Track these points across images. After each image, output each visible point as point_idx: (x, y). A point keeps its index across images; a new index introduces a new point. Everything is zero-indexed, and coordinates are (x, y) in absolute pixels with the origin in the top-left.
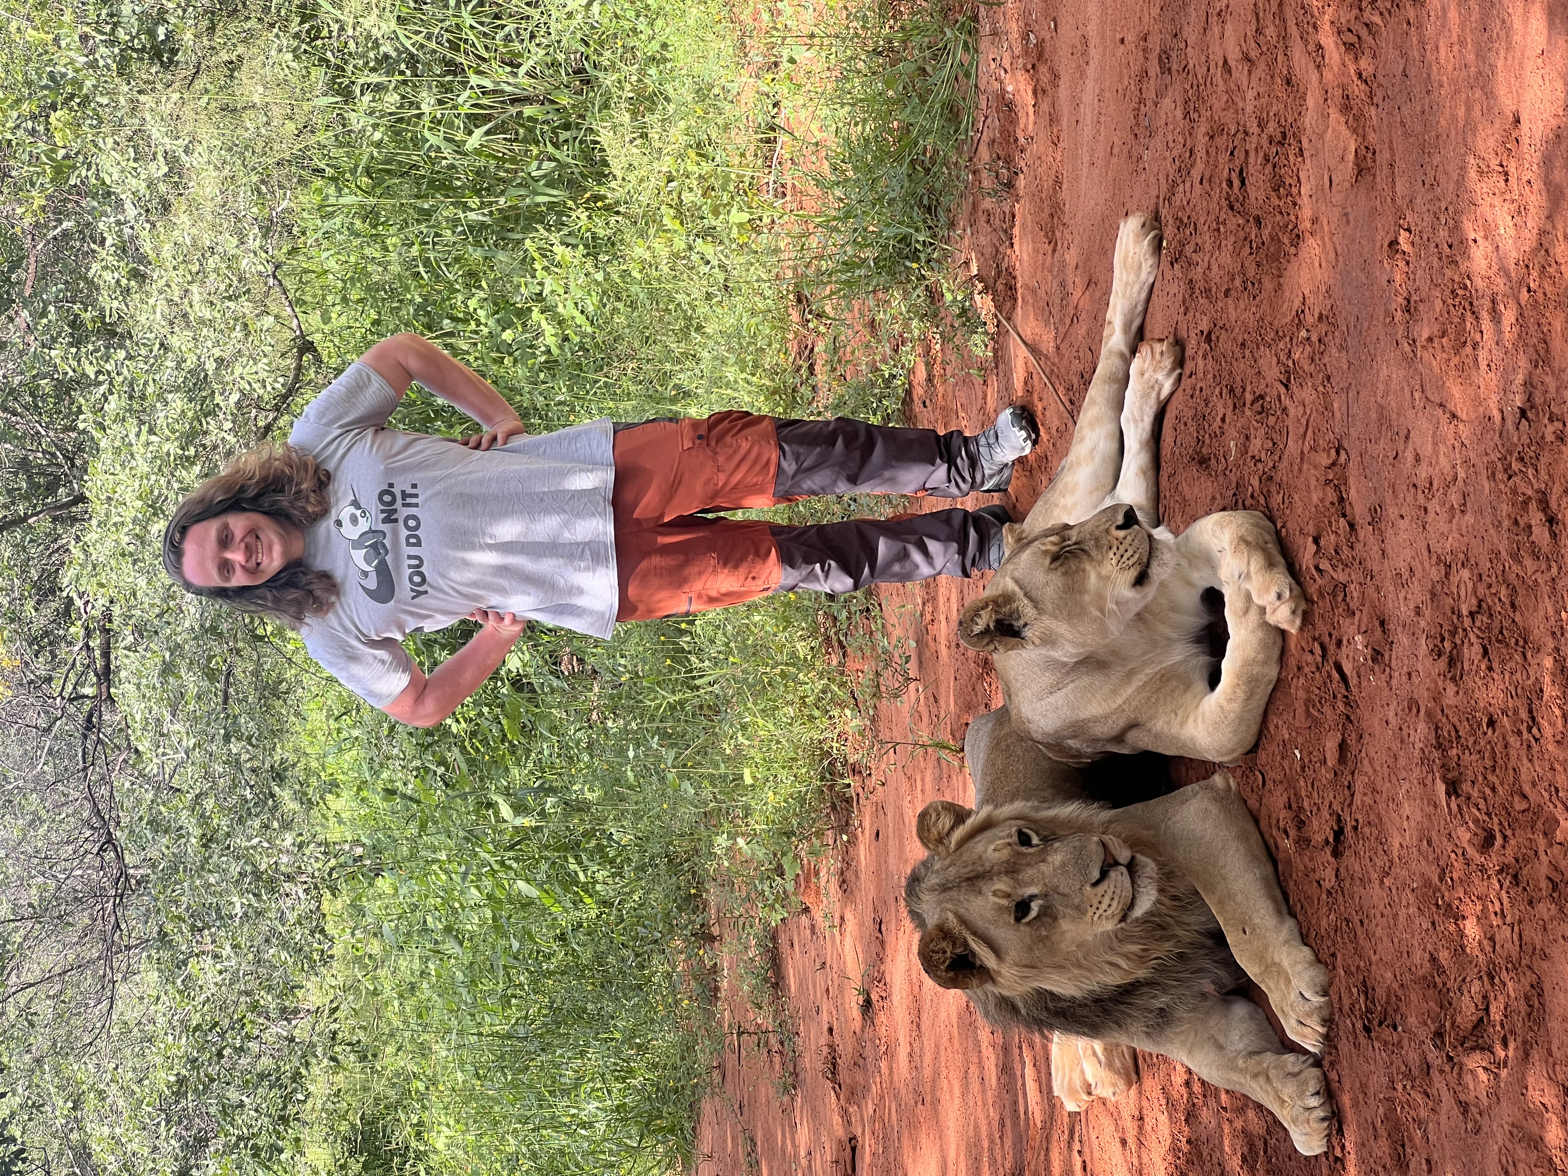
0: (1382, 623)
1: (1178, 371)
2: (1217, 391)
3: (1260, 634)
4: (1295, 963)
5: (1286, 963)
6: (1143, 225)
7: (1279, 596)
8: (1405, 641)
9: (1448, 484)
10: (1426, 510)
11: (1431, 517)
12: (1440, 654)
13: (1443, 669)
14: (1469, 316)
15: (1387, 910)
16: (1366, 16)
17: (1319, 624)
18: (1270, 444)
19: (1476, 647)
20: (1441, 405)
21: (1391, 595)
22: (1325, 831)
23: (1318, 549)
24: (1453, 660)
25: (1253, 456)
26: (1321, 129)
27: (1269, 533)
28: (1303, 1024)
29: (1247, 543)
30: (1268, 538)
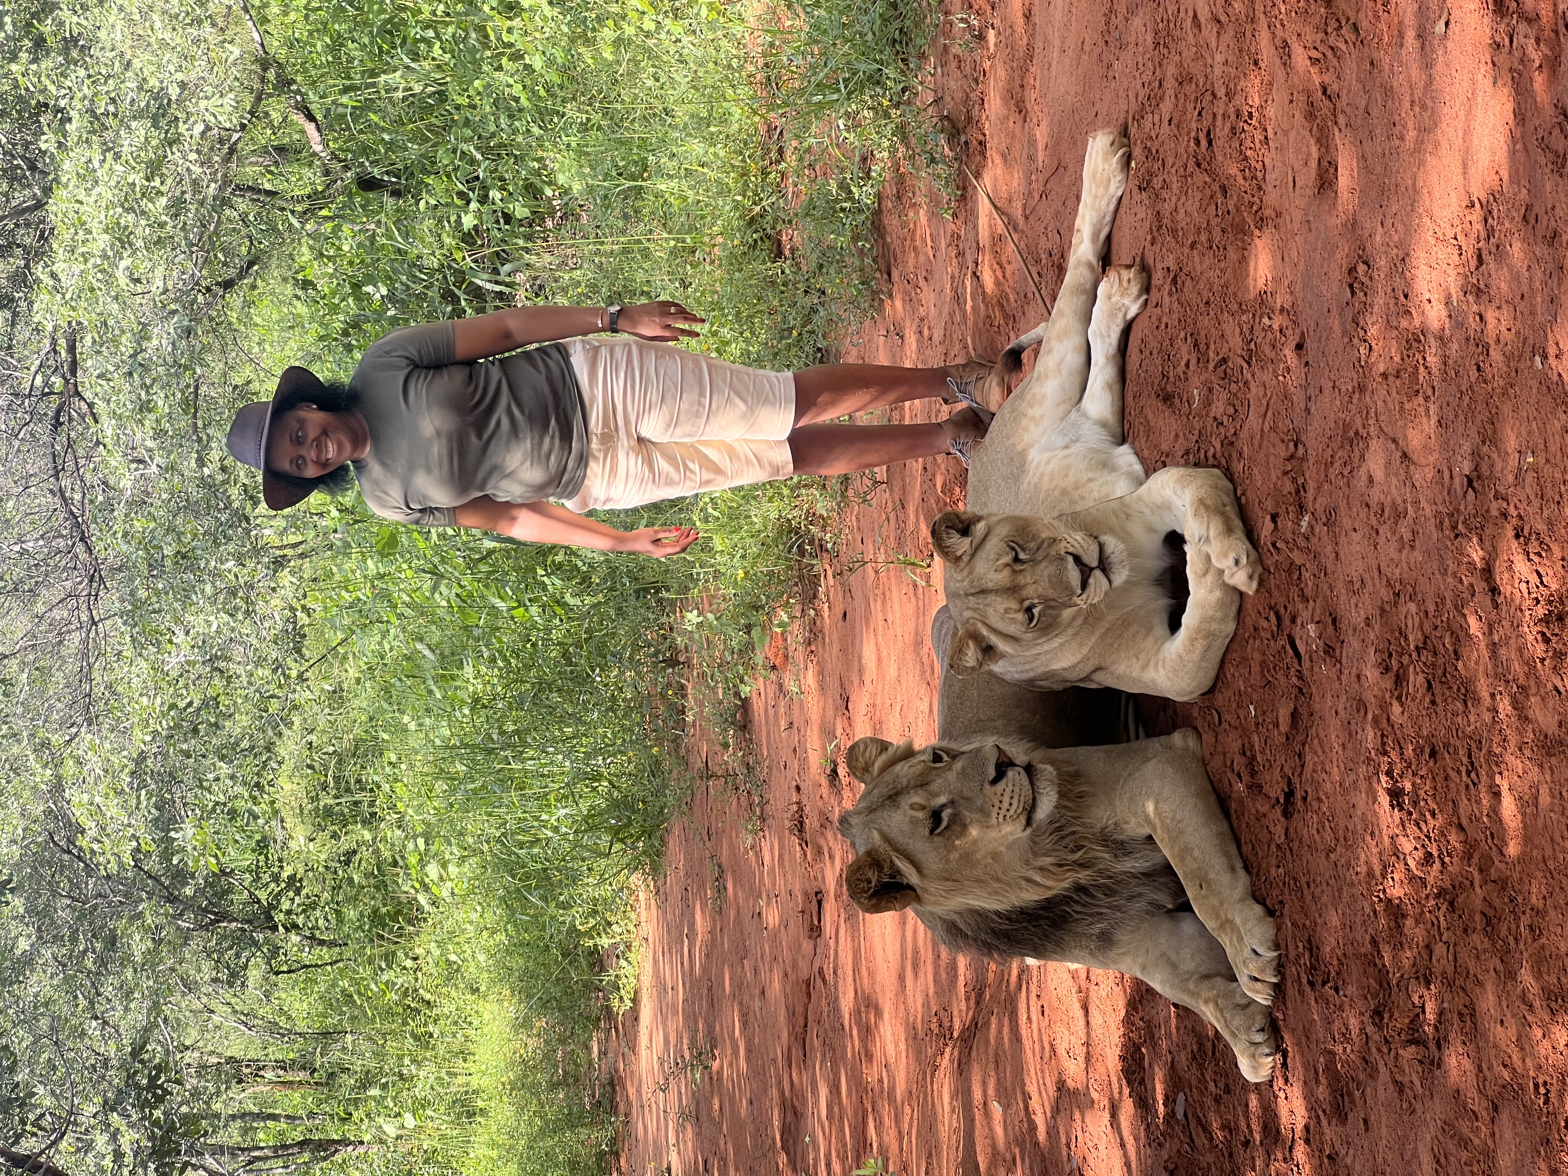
0: (1334, 621)
1: (1144, 297)
2: (1182, 335)
3: (1218, 594)
4: (1245, 921)
5: (1238, 921)
6: (1112, 144)
7: (1237, 562)
8: (1356, 644)
9: (1399, 515)
10: (1377, 532)
11: (1381, 540)
12: (1387, 669)
13: (1389, 684)
14: (1422, 369)
15: (1332, 882)
16: (1332, 40)
17: (1275, 593)
18: (1232, 411)
19: (1421, 678)
20: (1394, 441)
21: (1343, 598)
22: (1276, 791)
23: (1276, 528)
24: (1400, 680)
25: (1215, 419)
26: (1285, 126)
27: (1228, 495)
28: (1256, 979)
29: (1207, 507)
30: (1226, 499)
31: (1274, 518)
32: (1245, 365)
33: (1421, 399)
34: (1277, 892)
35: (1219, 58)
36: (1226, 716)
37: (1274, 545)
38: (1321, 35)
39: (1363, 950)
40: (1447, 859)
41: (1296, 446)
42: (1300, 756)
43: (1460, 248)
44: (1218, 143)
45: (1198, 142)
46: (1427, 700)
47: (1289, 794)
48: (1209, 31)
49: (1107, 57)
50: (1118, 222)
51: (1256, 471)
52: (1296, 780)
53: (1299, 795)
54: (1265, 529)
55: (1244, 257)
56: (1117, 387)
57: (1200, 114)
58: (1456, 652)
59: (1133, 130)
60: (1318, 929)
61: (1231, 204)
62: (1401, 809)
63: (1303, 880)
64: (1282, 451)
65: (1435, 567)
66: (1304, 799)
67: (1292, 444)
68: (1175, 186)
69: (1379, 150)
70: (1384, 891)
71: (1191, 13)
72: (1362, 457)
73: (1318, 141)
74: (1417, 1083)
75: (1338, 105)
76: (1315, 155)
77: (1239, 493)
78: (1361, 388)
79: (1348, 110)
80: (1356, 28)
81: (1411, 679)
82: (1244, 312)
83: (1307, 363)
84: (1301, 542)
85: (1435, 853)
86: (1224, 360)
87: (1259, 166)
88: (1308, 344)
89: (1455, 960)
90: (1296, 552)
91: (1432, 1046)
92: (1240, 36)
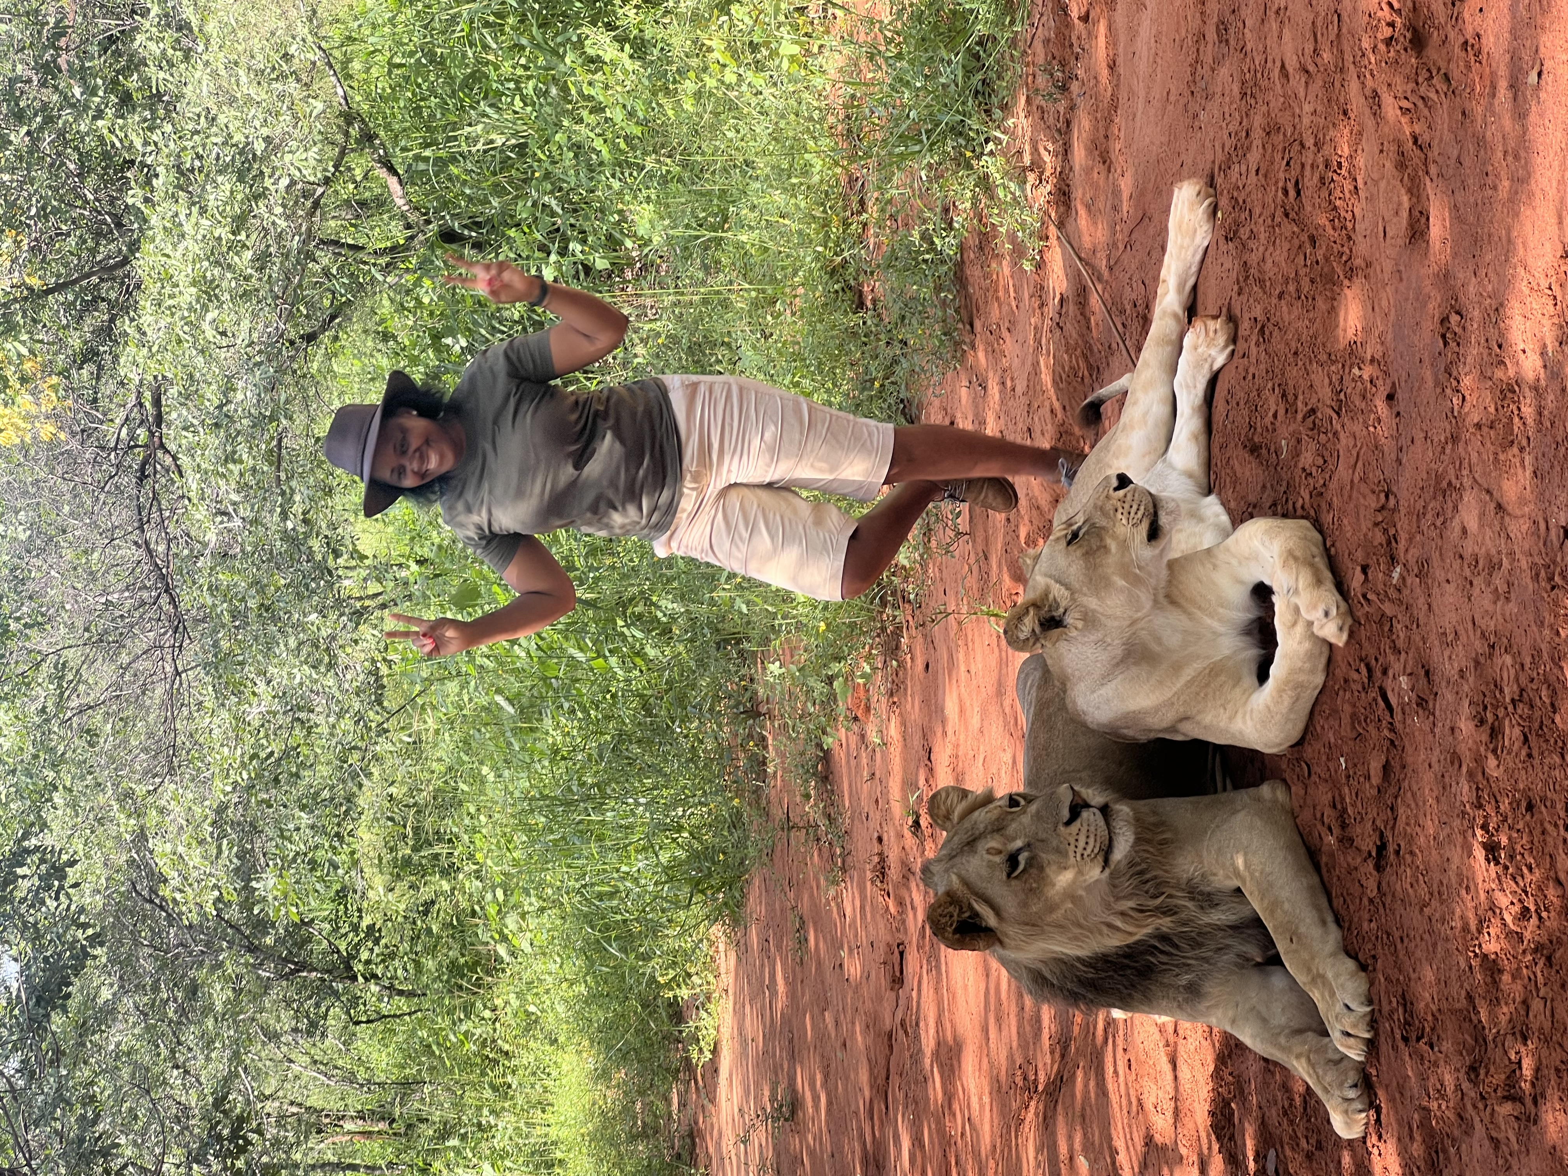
0: (1427, 673)
1: (1231, 348)
2: (1270, 385)
3: (1307, 645)
4: (1337, 976)
5: (1330, 975)
6: (1199, 194)
7: (1327, 614)
8: (1450, 697)
9: (1493, 566)
10: (1471, 583)
11: (1476, 592)
12: (1482, 722)
13: (1485, 737)
14: (1516, 420)
15: (1426, 936)
16: (1423, 90)
17: (1366, 644)
18: (1321, 462)
19: (1517, 731)
20: (1488, 491)
21: (1437, 650)
22: (1368, 844)
23: (1366, 580)
24: (1495, 733)
25: (1304, 470)
26: (1375, 176)
27: (1316, 545)
28: (1348, 1035)
29: (1296, 559)
30: (1315, 551)
31: (1365, 569)
32: (1334, 416)
33: (1515, 450)
34: (1370, 946)
35: (1307, 108)
36: (1315, 769)
37: (1364, 596)
38: (1412, 85)
39: (1458, 1006)
40: (1544, 914)
41: (1387, 497)
42: (1392, 809)
43: (1555, 298)
44: (1306, 194)
45: (1286, 192)
46: (1524, 753)
47: (1382, 848)
48: (1297, 82)
49: (1194, 107)
50: (1203, 272)
51: (1345, 522)
52: (1388, 834)
53: (1391, 848)
54: (1356, 581)
55: (1333, 307)
56: (1203, 438)
57: (1288, 164)
58: (1553, 705)
59: (1219, 180)
60: (1412, 984)
61: (1320, 254)
62: (1497, 863)
63: (1397, 934)
64: (1373, 502)
65: (1531, 618)
66: (1397, 853)
67: (1382, 495)
68: (1263, 236)
69: (1472, 200)
70: (1480, 946)
71: (1278, 64)
72: (1456, 508)
73: (1410, 191)
74: (1513, 1139)
75: (1429, 154)
76: (1406, 205)
77: (1328, 544)
78: (1454, 439)
79: (1440, 160)
80: (1447, 78)
81: (1507, 731)
82: (1334, 362)
83: (1398, 414)
84: (1391, 592)
85: (1532, 908)
86: (1313, 411)
87: (1349, 216)
88: (1400, 395)
89: (1553, 1015)
90: (1387, 604)
91: (1528, 1101)
92: (1328, 86)
